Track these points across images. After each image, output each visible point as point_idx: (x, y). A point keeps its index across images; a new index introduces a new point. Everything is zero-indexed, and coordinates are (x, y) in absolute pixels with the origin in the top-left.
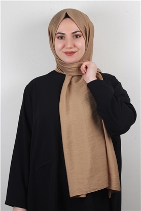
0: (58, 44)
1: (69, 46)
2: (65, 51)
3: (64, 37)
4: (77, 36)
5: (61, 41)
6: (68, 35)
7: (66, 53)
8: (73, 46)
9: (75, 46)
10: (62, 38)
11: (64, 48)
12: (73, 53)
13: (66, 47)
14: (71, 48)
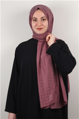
0: (34, 24)
1: (39, 25)
2: (37, 28)
3: (37, 20)
4: (44, 20)
5: (35, 22)
6: (39, 19)
7: (38, 29)
8: (41, 25)
9: (42, 25)
10: (35, 20)
11: (37, 26)
12: (41, 29)
13: (37, 25)
14: (40, 26)
